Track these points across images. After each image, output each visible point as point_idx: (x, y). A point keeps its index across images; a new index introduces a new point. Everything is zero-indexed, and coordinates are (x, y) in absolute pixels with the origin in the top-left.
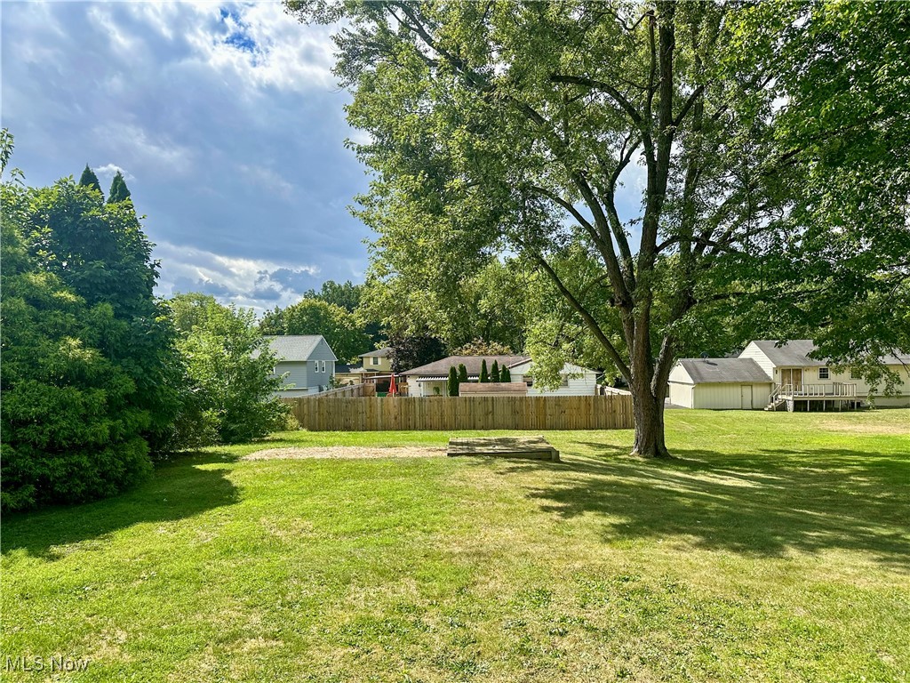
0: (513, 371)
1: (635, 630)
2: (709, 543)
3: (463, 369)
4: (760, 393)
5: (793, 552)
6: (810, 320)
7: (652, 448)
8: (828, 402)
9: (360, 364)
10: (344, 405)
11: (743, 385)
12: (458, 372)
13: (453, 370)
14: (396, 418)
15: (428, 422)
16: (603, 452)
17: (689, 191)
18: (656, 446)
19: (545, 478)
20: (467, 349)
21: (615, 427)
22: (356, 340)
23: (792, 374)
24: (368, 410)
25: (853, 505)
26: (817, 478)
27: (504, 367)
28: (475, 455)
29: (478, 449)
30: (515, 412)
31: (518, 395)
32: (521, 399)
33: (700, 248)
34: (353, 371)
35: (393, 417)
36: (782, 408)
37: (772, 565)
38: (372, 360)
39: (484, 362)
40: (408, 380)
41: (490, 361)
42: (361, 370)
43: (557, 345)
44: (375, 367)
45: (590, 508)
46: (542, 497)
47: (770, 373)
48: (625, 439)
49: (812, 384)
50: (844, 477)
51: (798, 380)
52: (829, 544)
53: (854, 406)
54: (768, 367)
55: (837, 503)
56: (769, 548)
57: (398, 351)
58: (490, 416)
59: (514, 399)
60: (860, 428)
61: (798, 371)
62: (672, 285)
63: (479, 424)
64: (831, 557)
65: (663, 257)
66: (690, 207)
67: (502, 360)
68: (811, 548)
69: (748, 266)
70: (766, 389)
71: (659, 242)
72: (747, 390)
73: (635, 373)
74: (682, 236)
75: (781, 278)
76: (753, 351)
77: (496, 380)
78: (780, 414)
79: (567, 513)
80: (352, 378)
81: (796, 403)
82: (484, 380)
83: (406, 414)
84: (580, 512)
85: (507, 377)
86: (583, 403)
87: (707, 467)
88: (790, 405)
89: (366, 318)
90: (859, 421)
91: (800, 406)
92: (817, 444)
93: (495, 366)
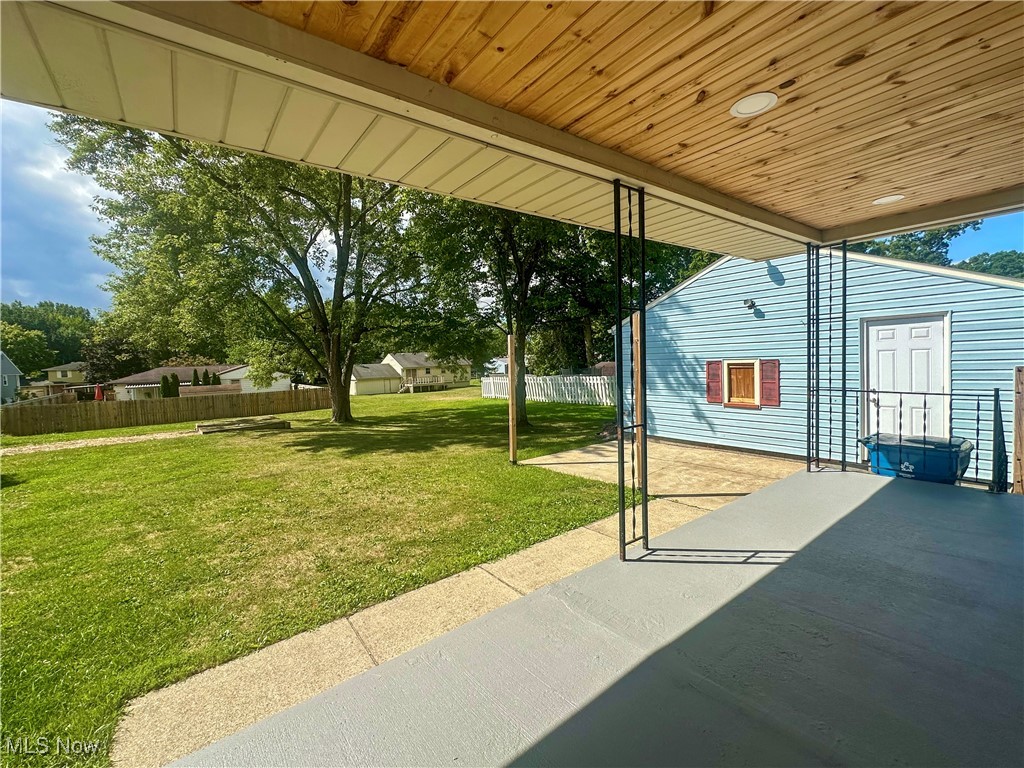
0: (222, 377)
1: (380, 484)
2: (399, 450)
3: (174, 377)
4: (395, 383)
5: (437, 448)
6: (430, 340)
7: (343, 417)
8: (431, 386)
9: (45, 377)
10: (54, 411)
11: (385, 379)
12: (171, 380)
13: (165, 378)
14: (116, 418)
15: (151, 418)
16: (312, 423)
17: (359, 264)
18: (346, 416)
19: (290, 437)
20: (173, 361)
21: (310, 410)
22: (36, 356)
23: (411, 372)
24: (83, 414)
25: (454, 430)
26: (434, 422)
27: (214, 374)
28: (227, 431)
29: (227, 427)
30: (233, 405)
31: (235, 393)
32: (238, 396)
33: (367, 299)
34: (33, 384)
35: (112, 417)
36: (407, 391)
37: (430, 454)
38: (59, 375)
39: (195, 371)
40: (115, 388)
41: (201, 370)
42: (46, 382)
43: (271, 356)
44: (64, 379)
45: (328, 447)
46: (294, 446)
47: (400, 372)
48: (327, 414)
49: (423, 378)
50: (447, 420)
51: (414, 376)
52: (451, 443)
53: (443, 388)
54: (398, 368)
55: (446, 430)
56: (426, 449)
57: (93, 364)
58: (211, 410)
59: (232, 396)
60: (447, 399)
61: (414, 370)
62: (352, 320)
63: (203, 416)
64: (452, 448)
65: (347, 303)
66: (360, 274)
67: (211, 369)
68: (444, 446)
69: (397, 310)
70: (398, 381)
71: (345, 293)
72: (387, 382)
73: (332, 372)
74: (357, 292)
75: (418, 318)
76: (389, 360)
77: (206, 383)
78: (407, 394)
79: (315, 450)
80: (34, 391)
81: (414, 388)
82: (196, 383)
83: (127, 414)
84: (322, 449)
85: (217, 381)
86: (287, 395)
87: (377, 424)
88: (412, 389)
89: (104, 335)
90: (447, 395)
91: (417, 390)
92: (430, 407)
93: (206, 374)
